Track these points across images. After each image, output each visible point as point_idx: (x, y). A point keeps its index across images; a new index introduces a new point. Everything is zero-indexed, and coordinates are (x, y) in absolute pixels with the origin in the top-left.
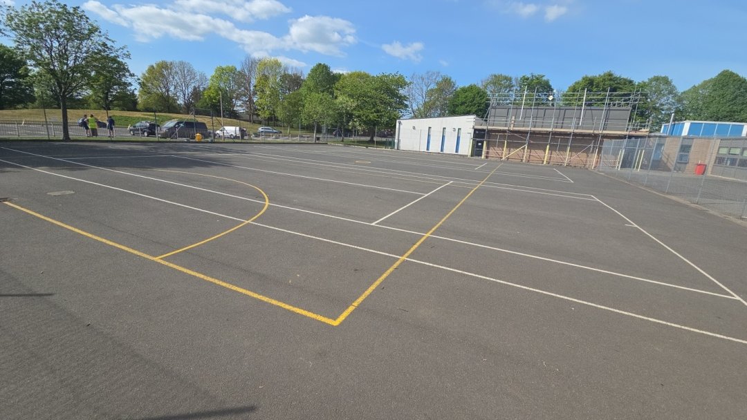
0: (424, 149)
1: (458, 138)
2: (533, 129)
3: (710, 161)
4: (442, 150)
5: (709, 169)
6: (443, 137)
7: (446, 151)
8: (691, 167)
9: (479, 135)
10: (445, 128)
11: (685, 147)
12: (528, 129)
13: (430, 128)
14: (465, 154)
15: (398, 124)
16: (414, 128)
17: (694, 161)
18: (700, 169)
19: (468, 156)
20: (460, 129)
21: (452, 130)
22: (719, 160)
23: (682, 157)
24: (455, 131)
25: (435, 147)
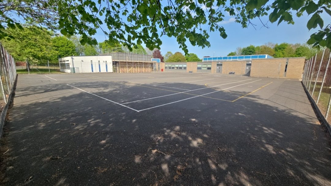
0: (91, 71)
1: (106, 65)
2: (134, 61)
3: (164, 68)
4: (100, 71)
5: (164, 70)
6: (99, 65)
7: (102, 71)
8: (160, 70)
10: (99, 61)
11: (159, 65)
12: (132, 61)
13: (92, 61)
14: (110, 72)
15: (71, 59)
16: (82, 61)
17: (161, 68)
18: (162, 70)
19: (112, 73)
20: (106, 61)
21: (103, 62)
22: (166, 68)
23: (159, 68)
24: (104, 62)
25: (96, 70)
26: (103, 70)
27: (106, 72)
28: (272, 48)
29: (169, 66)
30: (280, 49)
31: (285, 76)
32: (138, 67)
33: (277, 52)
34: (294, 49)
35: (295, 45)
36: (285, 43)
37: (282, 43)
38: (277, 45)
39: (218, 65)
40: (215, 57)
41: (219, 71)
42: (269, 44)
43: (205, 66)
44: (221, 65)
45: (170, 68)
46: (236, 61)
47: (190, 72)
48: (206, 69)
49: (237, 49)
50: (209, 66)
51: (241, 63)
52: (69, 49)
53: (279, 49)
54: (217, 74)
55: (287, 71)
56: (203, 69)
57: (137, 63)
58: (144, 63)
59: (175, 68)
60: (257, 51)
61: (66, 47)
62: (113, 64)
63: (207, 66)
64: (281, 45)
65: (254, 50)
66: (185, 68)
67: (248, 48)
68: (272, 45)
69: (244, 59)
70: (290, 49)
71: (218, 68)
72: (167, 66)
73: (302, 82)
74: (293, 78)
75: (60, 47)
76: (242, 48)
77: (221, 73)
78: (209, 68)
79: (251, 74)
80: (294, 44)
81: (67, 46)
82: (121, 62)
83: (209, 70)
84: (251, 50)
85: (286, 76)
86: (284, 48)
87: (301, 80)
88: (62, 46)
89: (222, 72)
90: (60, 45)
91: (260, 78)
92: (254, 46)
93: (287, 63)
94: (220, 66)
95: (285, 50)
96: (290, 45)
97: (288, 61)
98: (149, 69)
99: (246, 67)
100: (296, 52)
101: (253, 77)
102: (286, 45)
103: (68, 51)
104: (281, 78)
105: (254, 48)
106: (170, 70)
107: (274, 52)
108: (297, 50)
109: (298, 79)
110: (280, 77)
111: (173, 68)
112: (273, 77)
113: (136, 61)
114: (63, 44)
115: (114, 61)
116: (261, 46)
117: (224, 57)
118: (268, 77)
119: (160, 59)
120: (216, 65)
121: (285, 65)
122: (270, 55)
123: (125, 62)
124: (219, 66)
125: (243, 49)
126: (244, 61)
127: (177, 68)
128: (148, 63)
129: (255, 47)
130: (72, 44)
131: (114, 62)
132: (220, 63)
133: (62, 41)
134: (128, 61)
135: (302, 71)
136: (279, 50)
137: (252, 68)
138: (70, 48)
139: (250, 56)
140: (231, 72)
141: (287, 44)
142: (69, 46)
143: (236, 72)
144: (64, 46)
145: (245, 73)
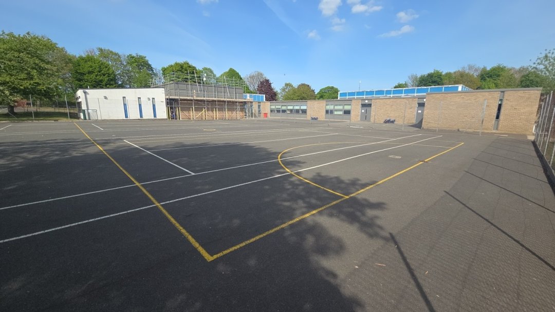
0: (123, 117)
1: (154, 106)
2: (207, 99)
3: (268, 111)
4: (141, 116)
5: (269, 115)
6: (140, 105)
7: (145, 117)
8: (262, 115)
9: (171, 103)
10: (139, 98)
11: (259, 106)
12: (205, 99)
13: (124, 97)
14: (163, 118)
15: (84, 94)
16: (106, 98)
17: (263, 112)
18: (266, 115)
19: (165, 119)
20: (153, 99)
21: (147, 100)
22: (272, 111)
23: (259, 111)
24: (149, 100)
25: (134, 115)
26: (148, 114)
27: (153, 118)
28: (476, 74)
29: (277, 107)
30: (491, 76)
31: (497, 129)
32: (216, 108)
33: (484, 83)
34: (517, 76)
35: (520, 70)
36: (501, 66)
37: (495, 65)
38: (484, 69)
39: (364, 105)
40: (361, 91)
41: (366, 117)
42: (470, 67)
43: (341, 107)
44: (370, 105)
45: (278, 111)
46: (400, 98)
47: (312, 119)
48: (341, 113)
49: (409, 77)
50: (347, 108)
51: (407, 102)
52: (101, 78)
53: (488, 77)
54: (363, 122)
55: (501, 117)
56: (336, 113)
57: (215, 101)
58: (228, 102)
59: (288, 112)
60: (445, 81)
61: (96, 73)
62: (167, 104)
63: (344, 107)
64: (494, 69)
65: (441, 79)
66: (304, 112)
67: (430, 76)
68: (476, 70)
69: (415, 94)
70: (510, 77)
71: (363, 111)
72: (273, 107)
73: (534, 143)
74: (515, 133)
75: (87, 75)
76: (419, 76)
77: (369, 120)
78: (347, 112)
79: (424, 125)
80: (517, 67)
81: (99, 72)
82: (182, 100)
83: (347, 116)
84: (436, 79)
85: (499, 128)
86: (499, 76)
87: (532, 138)
88: (90, 73)
89: (372, 119)
90: (86, 70)
91: (441, 131)
92: (441, 71)
93: (501, 100)
94: (368, 109)
95: (500, 78)
96: (511, 70)
97: (503, 97)
98: (238, 114)
99: (416, 108)
100: (522, 82)
101: (428, 130)
102: (502, 69)
103: (101, 81)
104: (488, 133)
105: (441, 75)
106: (278, 114)
107: (479, 84)
108: (523, 79)
109: (525, 136)
110: (486, 131)
111: (284, 111)
112: (470, 130)
113: (211, 99)
114: (91, 69)
115: (167, 97)
116: (455, 73)
117: (377, 90)
118: (459, 130)
119: (264, 96)
120: (360, 106)
121: (497, 105)
122: (471, 88)
123: (191, 100)
124: (365, 108)
125: (420, 78)
126: (414, 97)
127: (291, 111)
128: (236, 102)
129: (443, 74)
130: (108, 70)
131: (167, 99)
132: (366, 101)
133: (90, 63)
134: (195, 98)
135: (534, 117)
136: (488, 79)
137: (426, 111)
138: (104, 75)
139: (428, 89)
140: (388, 119)
141: (505, 67)
142: (103, 72)
143: (397, 119)
144: (93, 72)
145: (414, 121)
